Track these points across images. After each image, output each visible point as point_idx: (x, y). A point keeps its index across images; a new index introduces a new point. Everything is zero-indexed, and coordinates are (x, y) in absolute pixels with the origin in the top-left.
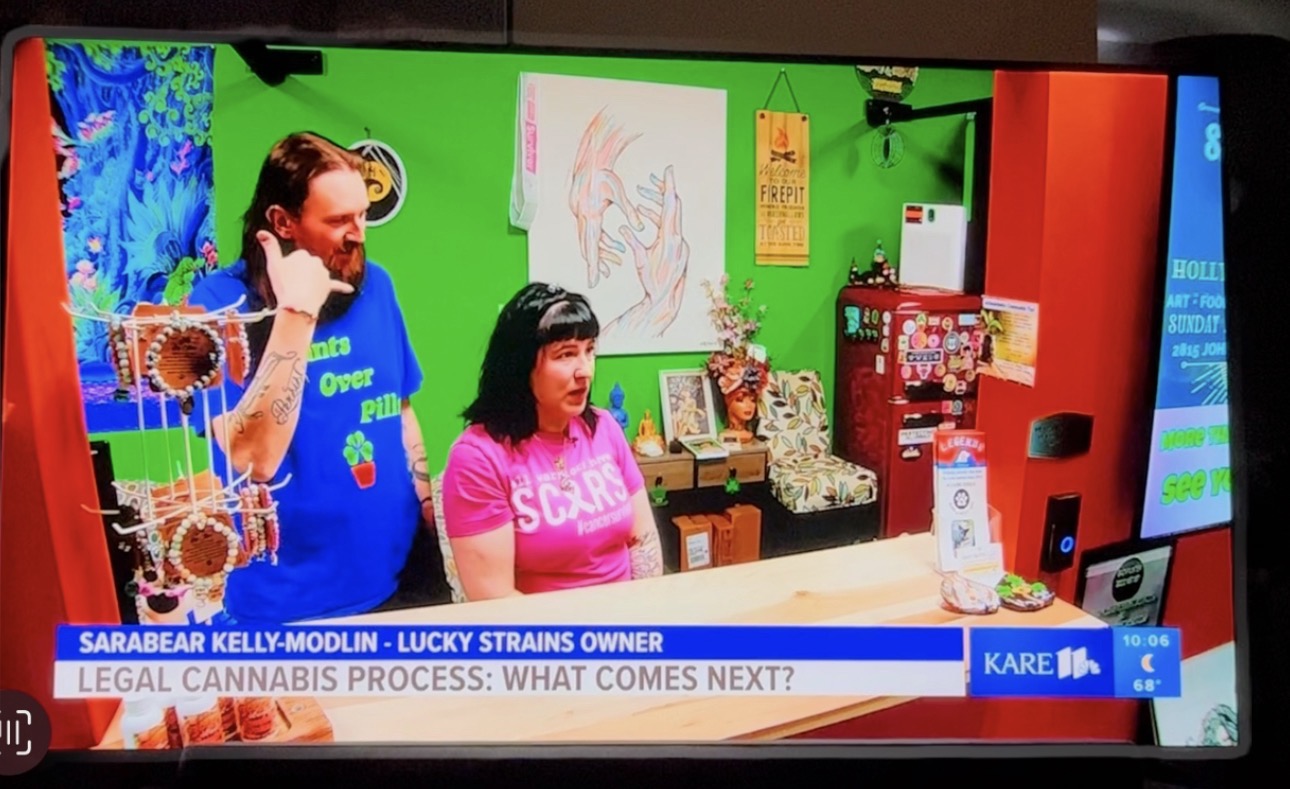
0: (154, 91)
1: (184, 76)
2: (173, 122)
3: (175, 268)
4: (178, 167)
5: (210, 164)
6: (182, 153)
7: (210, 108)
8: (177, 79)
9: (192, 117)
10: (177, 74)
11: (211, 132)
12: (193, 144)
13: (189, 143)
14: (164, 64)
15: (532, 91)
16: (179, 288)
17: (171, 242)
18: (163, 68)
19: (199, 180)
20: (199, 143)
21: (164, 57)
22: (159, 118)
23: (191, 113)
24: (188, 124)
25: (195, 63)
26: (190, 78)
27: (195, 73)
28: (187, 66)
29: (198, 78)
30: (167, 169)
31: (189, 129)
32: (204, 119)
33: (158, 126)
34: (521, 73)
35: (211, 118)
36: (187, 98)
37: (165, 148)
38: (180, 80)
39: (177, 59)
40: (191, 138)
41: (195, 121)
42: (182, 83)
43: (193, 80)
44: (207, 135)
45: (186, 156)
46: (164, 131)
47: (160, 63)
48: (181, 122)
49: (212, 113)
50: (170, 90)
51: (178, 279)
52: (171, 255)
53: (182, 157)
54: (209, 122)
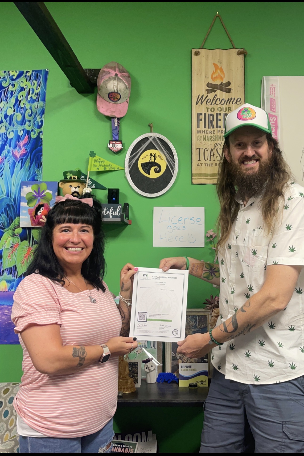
0: (6, 101)
1: (27, 90)
2: (17, 122)
3: (9, 224)
4: (18, 153)
5: (41, 151)
6: (22, 143)
7: (43, 112)
8: (22, 93)
9: (30, 118)
10: (22, 89)
11: (42, 129)
12: (30, 137)
13: (26, 137)
14: (14, 82)
15: (273, 90)
16: (10, 239)
17: (8, 205)
18: (13, 86)
19: (31, 163)
20: (34, 136)
21: (14, 78)
22: (8, 119)
23: (30, 116)
24: (27, 123)
25: (35, 82)
26: (31, 92)
27: (35, 87)
28: (29, 84)
29: (36, 91)
30: (11, 154)
31: (27, 127)
32: (39, 120)
33: (7, 125)
34: (264, 77)
35: (43, 119)
36: (28, 106)
37: (11, 140)
38: (24, 93)
39: (23, 79)
40: (28, 133)
41: (32, 121)
42: (25, 96)
43: (32, 93)
44: (39, 130)
45: (24, 145)
46: (11, 128)
47: (11, 82)
48: (23, 122)
49: (43, 116)
50: (17, 100)
51: (10, 231)
52: (8, 215)
53: (22, 146)
54: (42, 122)
